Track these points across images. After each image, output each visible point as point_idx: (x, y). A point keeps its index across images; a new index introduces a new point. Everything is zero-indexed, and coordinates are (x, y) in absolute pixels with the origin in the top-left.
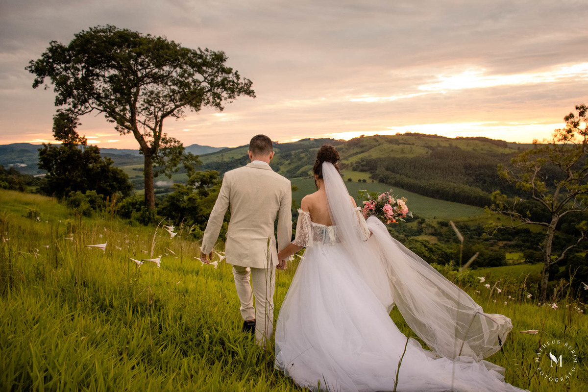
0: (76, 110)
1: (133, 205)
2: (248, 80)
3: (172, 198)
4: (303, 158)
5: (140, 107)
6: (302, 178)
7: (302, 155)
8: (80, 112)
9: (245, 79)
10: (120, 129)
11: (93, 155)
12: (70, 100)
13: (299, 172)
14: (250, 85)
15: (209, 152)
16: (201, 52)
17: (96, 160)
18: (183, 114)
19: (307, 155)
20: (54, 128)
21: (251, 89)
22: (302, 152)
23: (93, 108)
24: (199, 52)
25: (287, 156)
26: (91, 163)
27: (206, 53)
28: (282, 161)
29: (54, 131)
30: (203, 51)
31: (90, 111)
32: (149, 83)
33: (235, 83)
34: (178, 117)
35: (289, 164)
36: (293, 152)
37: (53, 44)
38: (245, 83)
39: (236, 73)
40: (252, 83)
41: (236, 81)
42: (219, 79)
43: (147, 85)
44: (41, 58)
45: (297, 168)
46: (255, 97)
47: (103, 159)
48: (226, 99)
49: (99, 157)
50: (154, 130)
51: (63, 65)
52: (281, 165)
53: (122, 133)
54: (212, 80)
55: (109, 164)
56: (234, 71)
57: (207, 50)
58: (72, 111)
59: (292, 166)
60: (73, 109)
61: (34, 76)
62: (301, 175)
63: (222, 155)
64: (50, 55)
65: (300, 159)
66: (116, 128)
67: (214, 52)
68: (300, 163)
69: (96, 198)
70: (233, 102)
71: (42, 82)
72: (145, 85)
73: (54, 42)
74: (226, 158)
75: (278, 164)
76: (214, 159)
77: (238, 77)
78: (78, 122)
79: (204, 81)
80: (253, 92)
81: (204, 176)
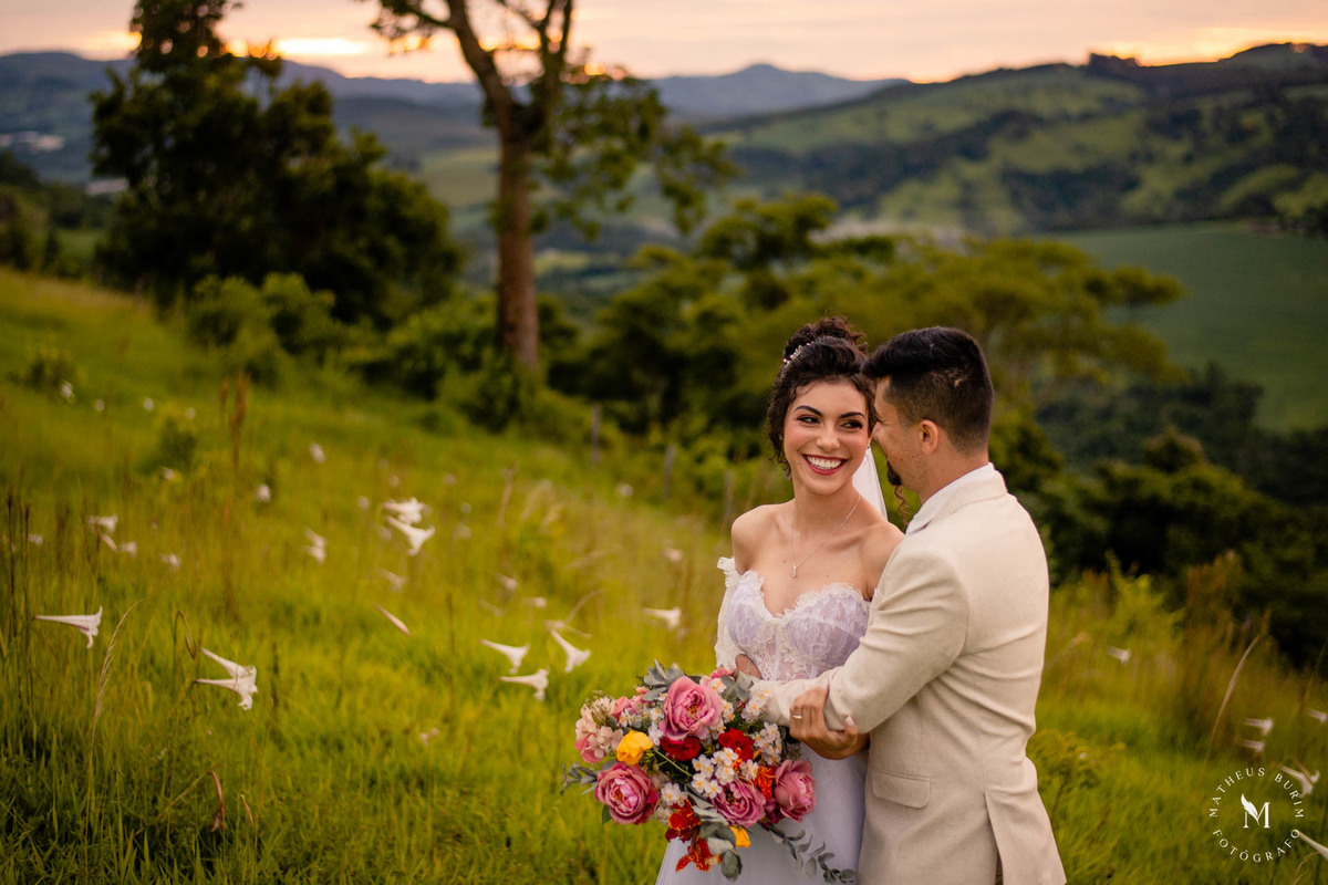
1: (451, 341)
3: (634, 309)
4: (1254, 132)
6: (1244, 227)
7: (1251, 119)
10: (390, 28)
11: (305, 120)
13: (1232, 197)
15: (826, 95)
17: (317, 141)
19: (1271, 119)
22: (1249, 106)
25: (1178, 123)
26: (295, 153)
28: (1157, 144)
35: (1188, 159)
36: (1206, 106)
45: (1224, 179)
47: (343, 138)
49: (327, 131)
50: (541, 27)
52: (1149, 158)
55: (369, 157)
59: (1202, 170)
62: (1241, 211)
63: (882, 115)
65: (1238, 135)
68: (1237, 154)
69: (302, 307)
74: (900, 128)
75: (1133, 157)
76: (846, 129)
81: (769, 219)
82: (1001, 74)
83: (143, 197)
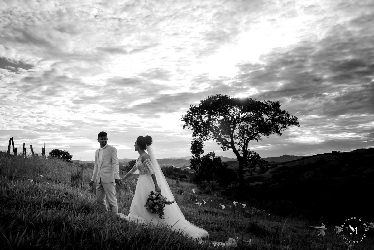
0: (203, 139)
2: (295, 116)
5: (237, 135)
8: (204, 139)
9: (293, 116)
10: (223, 148)
12: (199, 134)
14: (296, 119)
15: (295, 159)
16: (266, 103)
18: (261, 138)
20: (191, 148)
21: (297, 122)
23: (210, 137)
24: (265, 103)
27: (269, 103)
29: (191, 150)
30: (267, 102)
31: (209, 139)
32: (242, 122)
33: (287, 119)
34: (258, 140)
37: (192, 106)
38: (293, 119)
39: (287, 113)
40: (297, 118)
41: (287, 117)
42: (277, 117)
43: (240, 123)
44: (187, 114)
46: (299, 126)
48: (282, 128)
49: (221, 163)
50: (244, 148)
51: (197, 116)
52: (342, 166)
53: (225, 150)
54: (273, 118)
56: (286, 112)
57: (269, 101)
58: (200, 139)
60: (201, 138)
61: (184, 123)
63: (303, 162)
64: (191, 112)
66: (222, 147)
67: (273, 102)
69: (215, 185)
70: (286, 130)
71: (187, 126)
72: (239, 123)
73: (192, 105)
74: (305, 163)
76: (298, 164)
77: (288, 115)
78: (204, 145)
79: (269, 119)
80: (298, 123)
82: (319, 155)
83: (197, 172)
